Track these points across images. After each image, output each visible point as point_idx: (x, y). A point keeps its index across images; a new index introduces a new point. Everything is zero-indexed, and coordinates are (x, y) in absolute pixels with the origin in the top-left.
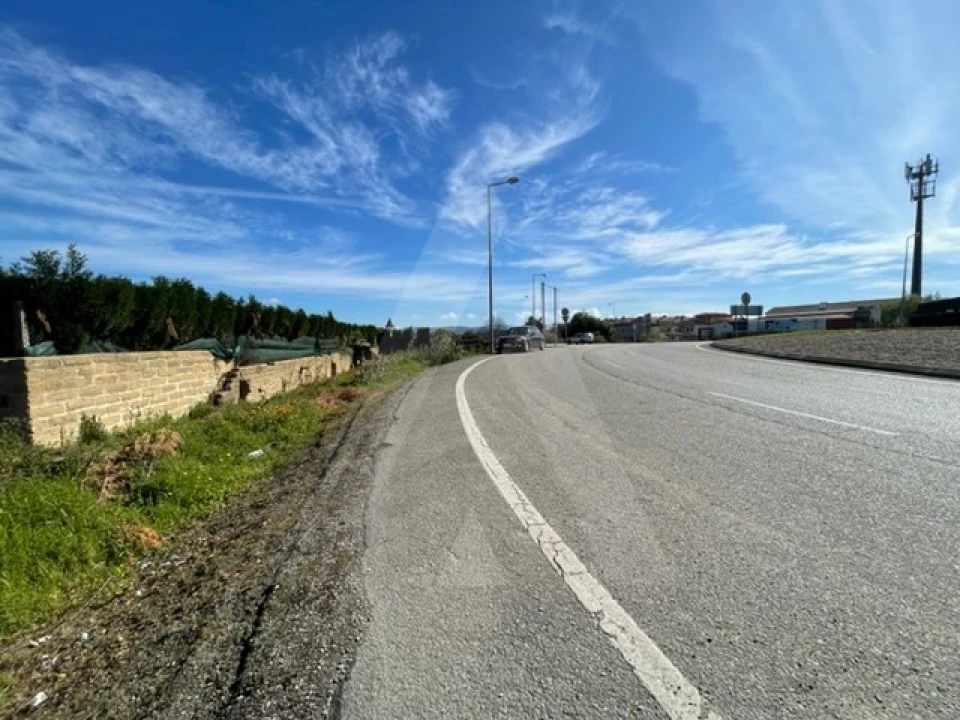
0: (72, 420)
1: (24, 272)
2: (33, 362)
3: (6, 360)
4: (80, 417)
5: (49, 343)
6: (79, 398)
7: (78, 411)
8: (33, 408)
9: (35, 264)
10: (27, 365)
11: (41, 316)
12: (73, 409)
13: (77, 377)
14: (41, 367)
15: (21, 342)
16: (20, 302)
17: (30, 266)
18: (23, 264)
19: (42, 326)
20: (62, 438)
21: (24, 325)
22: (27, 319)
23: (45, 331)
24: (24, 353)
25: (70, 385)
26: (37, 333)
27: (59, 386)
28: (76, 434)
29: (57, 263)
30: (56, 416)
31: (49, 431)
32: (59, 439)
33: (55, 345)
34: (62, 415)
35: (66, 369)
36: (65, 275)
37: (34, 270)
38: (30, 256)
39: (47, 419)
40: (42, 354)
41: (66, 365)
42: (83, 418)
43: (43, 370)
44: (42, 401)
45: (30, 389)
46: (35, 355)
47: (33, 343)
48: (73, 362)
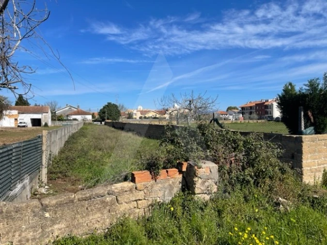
0: (320, 171)
1: (304, 91)
2: (306, 138)
3: (295, 136)
4: (323, 170)
5: (312, 128)
6: (323, 159)
7: (322, 166)
8: (304, 162)
9: (308, 87)
10: (303, 140)
11: (310, 114)
12: (320, 165)
13: (323, 147)
14: (309, 141)
15: (301, 128)
16: (302, 107)
17: (307, 88)
18: (304, 87)
19: (310, 119)
20: (315, 180)
21: (302, 119)
22: (304, 116)
23: (311, 122)
24: (301, 133)
25: (320, 152)
26: (307, 122)
27: (315, 151)
28: (321, 179)
29: (318, 84)
30: (313, 167)
31: (309, 175)
32: (313, 180)
33: (314, 129)
34: (315, 167)
35: (318, 142)
36: (321, 90)
37: (308, 90)
38: (307, 83)
39: (309, 168)
40: (309, 134)
41: (319, 140)
42: (324, 171)
43: (309, 143)
44: (307, 159)
45: (303, 152)
46: (306, 135)
47: (305, 128)
48: (322, 138)
